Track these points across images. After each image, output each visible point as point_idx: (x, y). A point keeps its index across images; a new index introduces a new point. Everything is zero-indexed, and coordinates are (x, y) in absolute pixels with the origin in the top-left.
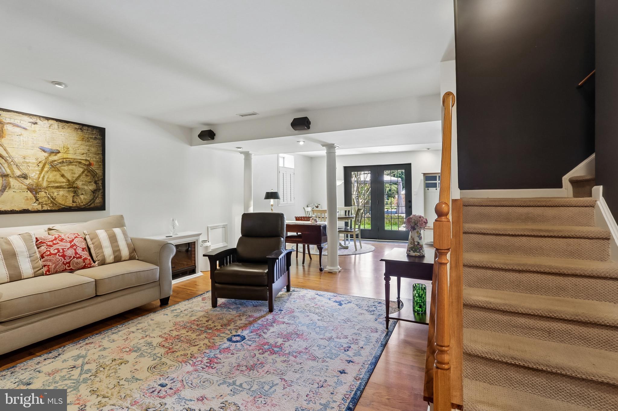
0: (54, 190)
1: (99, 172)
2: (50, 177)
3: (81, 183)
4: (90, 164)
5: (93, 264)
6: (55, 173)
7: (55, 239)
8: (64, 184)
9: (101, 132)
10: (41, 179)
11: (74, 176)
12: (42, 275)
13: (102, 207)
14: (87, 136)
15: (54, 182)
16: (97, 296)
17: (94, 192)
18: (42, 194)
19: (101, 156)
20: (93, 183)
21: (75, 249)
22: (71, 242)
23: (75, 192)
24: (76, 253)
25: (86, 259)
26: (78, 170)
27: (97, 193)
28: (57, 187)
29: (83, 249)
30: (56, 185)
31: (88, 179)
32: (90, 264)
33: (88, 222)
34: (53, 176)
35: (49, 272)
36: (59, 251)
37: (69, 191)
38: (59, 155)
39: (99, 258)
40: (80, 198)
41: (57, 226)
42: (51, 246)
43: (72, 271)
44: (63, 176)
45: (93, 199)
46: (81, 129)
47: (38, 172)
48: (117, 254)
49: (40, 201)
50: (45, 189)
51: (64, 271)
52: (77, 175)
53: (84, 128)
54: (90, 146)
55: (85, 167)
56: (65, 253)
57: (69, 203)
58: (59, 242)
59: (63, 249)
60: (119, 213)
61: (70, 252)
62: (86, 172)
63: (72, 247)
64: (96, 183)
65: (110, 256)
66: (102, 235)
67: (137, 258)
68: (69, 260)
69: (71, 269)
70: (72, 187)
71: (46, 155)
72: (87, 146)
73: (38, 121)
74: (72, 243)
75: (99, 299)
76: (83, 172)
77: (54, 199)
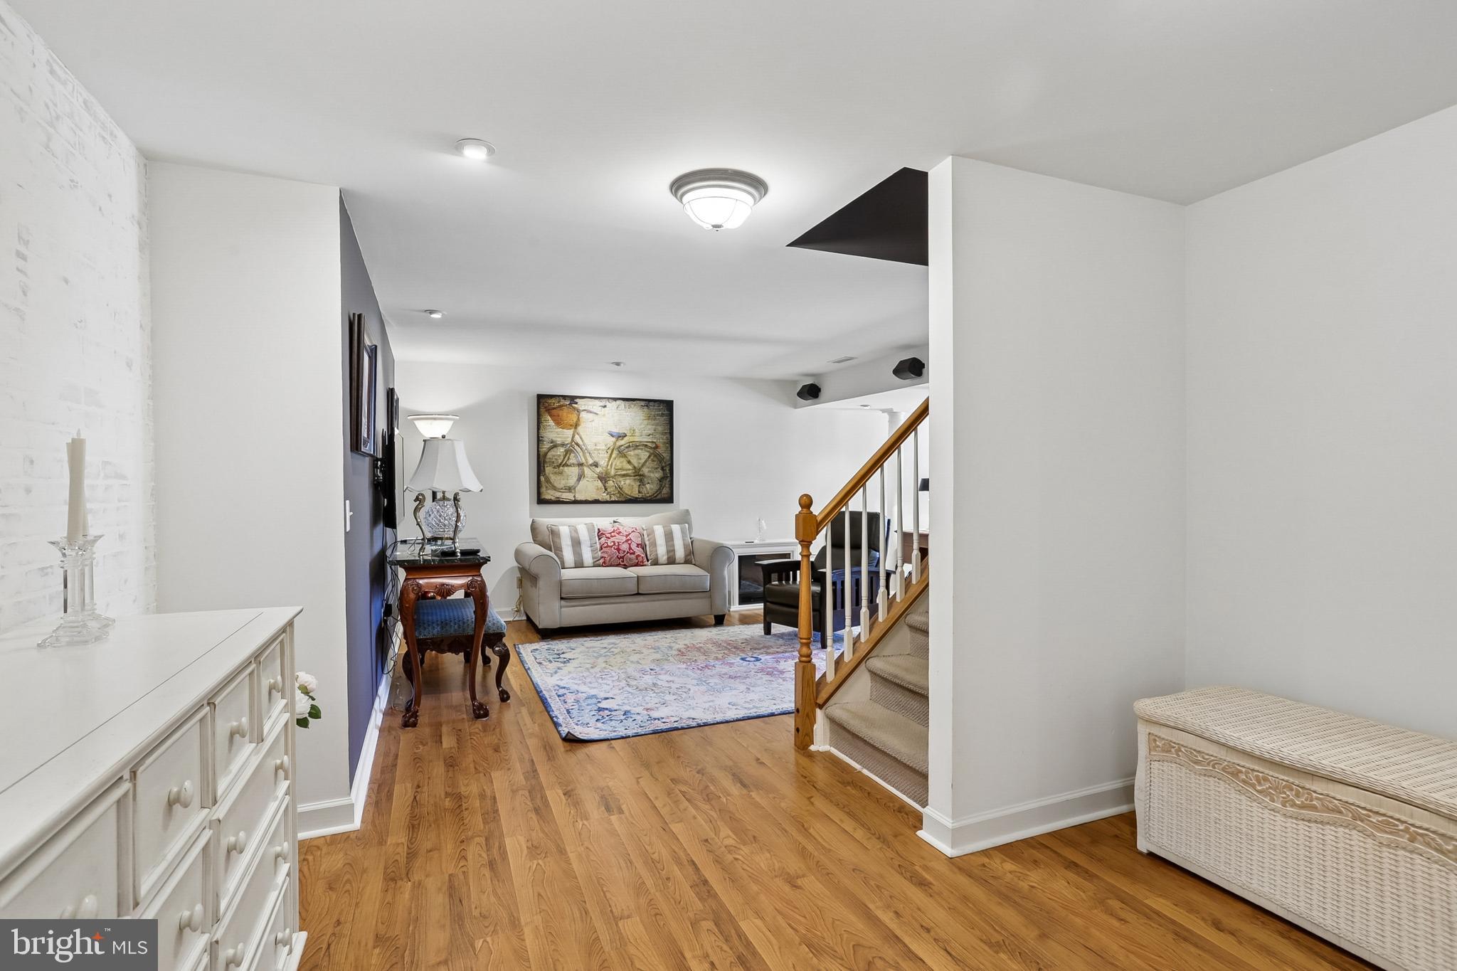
0: (621, 479)
1: (666, 456)
2: (618, 464)
3: (647, 470)
4: (657, 447)
5: (646, 563)
6: (622, 459)
7: (613, 532)
8: (630, 472)
9: (669, 405)
10: (609, 467)
11: (640, 461)
12: (599, 566)
13: (669, 499)
14: (653, 413)
15: (620, 469)
16: (638, 594)
17: (661, 480)
18: (611, 483)
19: (668, 436)
20: (659, 469)
21: (630, 544)
22: (627, 536)
23: (641, 481)
24: (630, 548)
25: (639, 556)
26: (644, 455)
27: (664, 481)
28: (624, 475)
29: (638, 545)
30: (623, 472)
31: (655, 464)
32: (642, 562)
33: (652, 516)
34: (620, 463)
35: (605, 565)
36: (614, 544)
37: (635, 479)
38: (626, 439)
39: (652, 557)
40: (646, 488)
41: (620, 519)
42: (609, 538)
43: (625, 567)
44: (629, 462)
45: (659, 489)
46: (647, 406)
47: (607, 460)
48: (671, 554)
49: (609, 490)
50: (612, 477)
51: (618, 565)
52: (643, 461)
53: (651, 404)
54: (657, 425)
55: (652, 451)
56: (620, 547)
57: (635, 494)
58: (617, 535)
59: (618, 542)
60: (686, 508)
61: (625, 547)
62: (652, 457)
63: (627, 541)
64: (663, 469)
65: (663, 556)
66: (659, 531)
67: (694, 563)
68: (623, 555)
69: (625, 565)
70: (638, 475)
71: (614, 439)
72: (653, 425)
73: (608, 404)
74: (628, 538)
75: (641, 598)
76: (649, 457)
77: (621, 489)
